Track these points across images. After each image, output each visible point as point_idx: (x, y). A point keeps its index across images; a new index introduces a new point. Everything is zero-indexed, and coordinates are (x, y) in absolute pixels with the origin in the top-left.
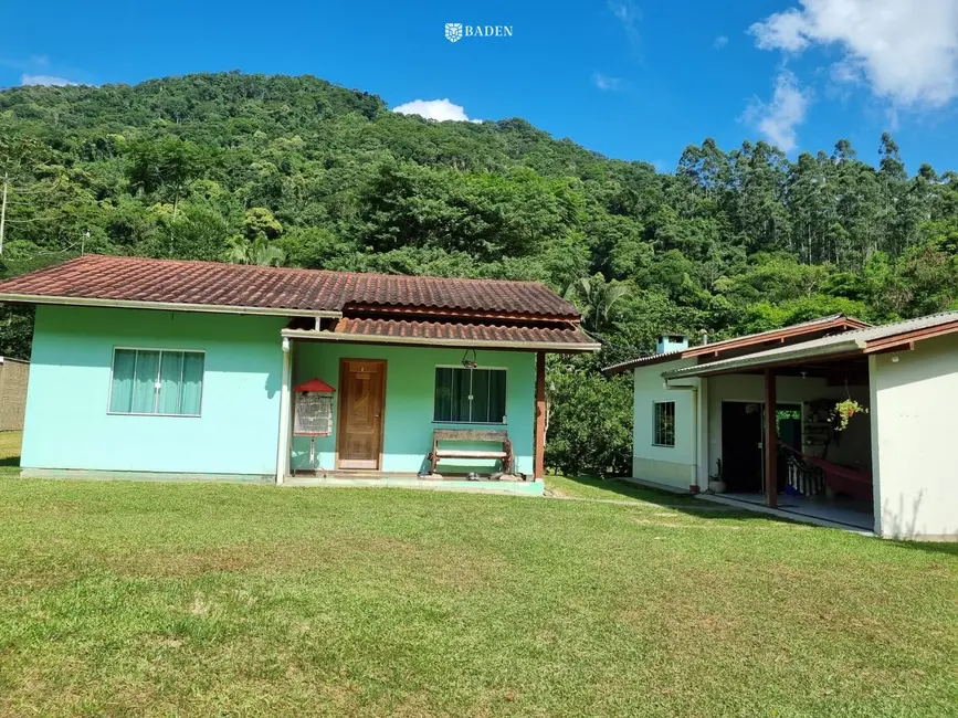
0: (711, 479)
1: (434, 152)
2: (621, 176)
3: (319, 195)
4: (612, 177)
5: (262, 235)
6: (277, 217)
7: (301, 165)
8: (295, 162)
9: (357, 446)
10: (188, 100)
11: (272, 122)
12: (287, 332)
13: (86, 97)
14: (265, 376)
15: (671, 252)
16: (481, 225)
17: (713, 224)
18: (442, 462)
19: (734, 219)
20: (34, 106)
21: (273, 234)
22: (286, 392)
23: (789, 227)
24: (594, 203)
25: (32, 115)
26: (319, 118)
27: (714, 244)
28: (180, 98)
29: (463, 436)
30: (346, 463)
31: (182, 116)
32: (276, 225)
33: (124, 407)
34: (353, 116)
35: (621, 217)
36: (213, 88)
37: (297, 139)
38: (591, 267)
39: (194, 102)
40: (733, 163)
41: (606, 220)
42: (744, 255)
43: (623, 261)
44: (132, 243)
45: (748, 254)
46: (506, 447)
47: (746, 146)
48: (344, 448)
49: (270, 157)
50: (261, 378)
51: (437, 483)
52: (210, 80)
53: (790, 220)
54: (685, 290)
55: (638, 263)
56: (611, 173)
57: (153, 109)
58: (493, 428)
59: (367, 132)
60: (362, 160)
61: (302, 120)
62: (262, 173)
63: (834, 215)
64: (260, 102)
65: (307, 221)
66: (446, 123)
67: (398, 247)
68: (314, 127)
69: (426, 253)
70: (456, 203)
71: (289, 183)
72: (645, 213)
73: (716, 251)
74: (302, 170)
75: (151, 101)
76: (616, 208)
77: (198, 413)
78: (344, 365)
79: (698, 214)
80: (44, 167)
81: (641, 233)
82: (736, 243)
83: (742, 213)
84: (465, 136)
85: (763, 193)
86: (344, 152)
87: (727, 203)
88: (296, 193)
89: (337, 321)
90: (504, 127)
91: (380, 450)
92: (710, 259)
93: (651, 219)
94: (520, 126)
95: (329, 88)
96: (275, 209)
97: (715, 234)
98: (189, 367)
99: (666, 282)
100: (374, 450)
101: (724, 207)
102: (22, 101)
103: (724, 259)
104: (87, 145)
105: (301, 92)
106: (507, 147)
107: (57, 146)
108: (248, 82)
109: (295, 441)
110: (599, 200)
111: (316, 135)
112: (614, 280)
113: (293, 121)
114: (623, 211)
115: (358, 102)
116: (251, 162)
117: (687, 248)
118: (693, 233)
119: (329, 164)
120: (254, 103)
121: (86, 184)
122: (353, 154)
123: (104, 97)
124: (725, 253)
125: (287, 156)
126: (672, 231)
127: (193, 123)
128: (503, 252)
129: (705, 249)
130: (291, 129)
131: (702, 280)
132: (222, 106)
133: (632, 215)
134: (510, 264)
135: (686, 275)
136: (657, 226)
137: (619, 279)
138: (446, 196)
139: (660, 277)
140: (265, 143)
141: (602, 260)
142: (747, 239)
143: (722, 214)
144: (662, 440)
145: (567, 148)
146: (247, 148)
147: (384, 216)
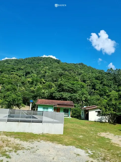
1: (68, 69)
2: (99, 72)
3: (51, 76)
5: (42, 83)
6: (44, 80)
8: (47, 71)
10: (32, 61)
11: (44, 64)
12: (54, 106)
13: (17, 61)
14: (52, 109)
15: (105, 86)
19: (116, 81)
20: (9, 62)
21: (44, 83)
25: (9, 63)
26: (50, 64)
28: (30, 61)
31: (30, 63)
32: (44, 82)
34: (56, 63)
35: (97, 80)
36: (35, 59)
37: (47, 67)
38: (92, 88)
40: (115, 72)
41: (95, 81)
42: (117, 87)
43: (97, 88)
44: (25, 85)
45: (118, 87)
46: (68, 115)
47: (117, 69)
49: (43, 70)
52: (35, 58)
54: (107, 92)
55: (99, 88)
56: (97, 72)
58: (67, 113)
59: (58, 66)
60: (57, 71)
61: (48, 64)
62: (42, 73)
65: (49, 81)
66: (70, 64)
67: (62, 92)
68: (50, 65)
69: (65, 93)
70: (68, 87)
71: (46, 74)
72: (101, 79)
73: (113, 86)
74: (48, 72)
75: (26, 61)
76: (97, 78)
78: (57, 109)
79: (110, 80)
80: (12, 73)
81: (100, 83)
82: (116, 85)
83: (117, 80)
84: (73, 66)
86: (54, 69)
87: (115, 78)
88: (47, 76)
89: (57, 106)
90: (79, 64)
92: (111, 87)
93: (102, 81)
94: (82, 64)
95: (52, 59)
96: (44, 78)
97: (112, 83)
98: (47, 108)
101: (114, 79)
102: (8, 61)
104: (17, 69)
105: (48, 59)
106: (80, 67)
107: (13, 69)
108: (40, 58)
110: (94, 77)
111: (50, 67)
114: (97, 79)
115: (57, 61)
116: (41, 71)
117: (107, 85)
118: (109, 83)
119: (52, 71)
120: (41, 61)
121: (18, 75)
122: (56, 69)
123: (19, 61)
126: (105, 83)
127: (32, 65)
129: (111, 85)
130: (47, 66)
131: (110, 91)
132: (36, 62)
133: (99, 80)
134: (74, 94)
135: (107, 90)
136: (103, 82)
137: (96, 90)
138: (67, 86)
139: (103, 90)
140: (43, 68)
141: (94, 87)
142: (118, 84)
143: (114, 80)
144: (83, 115)
145: (89, 68)
146: (40, 69)
147: (60, 88)
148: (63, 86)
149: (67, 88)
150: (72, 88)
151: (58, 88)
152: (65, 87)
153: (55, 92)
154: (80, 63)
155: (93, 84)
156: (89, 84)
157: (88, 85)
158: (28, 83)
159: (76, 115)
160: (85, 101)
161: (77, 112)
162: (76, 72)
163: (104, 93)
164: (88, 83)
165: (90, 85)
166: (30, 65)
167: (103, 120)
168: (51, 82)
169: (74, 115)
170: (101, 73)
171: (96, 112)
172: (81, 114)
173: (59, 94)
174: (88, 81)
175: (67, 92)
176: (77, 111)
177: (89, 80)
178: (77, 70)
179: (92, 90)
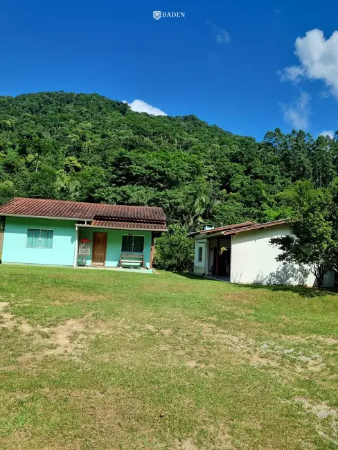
0: (209, 271)
1: (152, 131)
2: (239, 143)
3: (99, 151)
4: (235, 144)
5: (72, 169)
6: (79, 162)
7: (90, 136)
8: (88, 135)
9: (98, 258)
10: (39, 104)
11: (78, 115)
12: (77, 225)
14: (71, 237)
15: (257, 180)
16: (158, 177)
17: (277, 168)
18: (123, 264)
19: (288, 166)
21: (77, 169)
22: (77, 242)
23: (311, 170)
24: (224, 157)
26: (100, 114)
27: (278, 177)
28: (35, 104)
29: (130, 256)
30: (94, 263)
31: (36, 112)
32: (79, 165)
33: (30, 245)
34: (116, 113)
35: (236, 164)
36: (51, 99)
37: (89, 124)
38: (221, 187)
39: (42, 105)
40: (288, 139)
41: (229, 165)
42: (290, 182)
43: (236, 184)
44: (14, 172)
45: (292, 182)
46: (142, 259)
47: (294, 132)
48: (94, 259)
49: (76, 133)
50: (70, 238)
51: (121, 269)
52: (49, 94)
53: (312, 167)
54: (262, 198)
55: (242, 185)
56: (234, 142)
57: (23, 108)
58: (139, 254)
59: (121, 121)
60: (119, 135)
61: (92, 115)
62: (73, 140)
63: (331, 165)
64: (72, 106)
65: (93, 163)
66: (159, 117)
67: (124, 184)
68: (97, 118)
69: (135, 187)
70: (148, 168)
71: (86, 144)
72: (248, 162)
73: (278, 180)
74: (91, 139)
75: (22, 105)
76: (234, 159)
77: (51, 247)
78: (95, 234)
79: (271, 163)
81: (245, 171)
82: (287, 177)
83: (292, 162)
84: (167, 123)
85: (301, 154)
86: (111, 130)
87: (285, 158)
88: (88, 150)
89: (91, 222)
90: (185, 119)
91: (105, 260)
92: (275, 184)
93: (249, 165)
94: (193, 118)
95: (104, 99)
96: (78, 157)
97: (278, 172)
98: (49, 234)
99: (254, 194)
100: (103, 260)
101: (282, 160)
103: (282, 184)
105: (92, 101)
106: (187, 128)
108: (67, 96)
109: (79, 257)
110: (227, 155)
111: (98, 122)
112: (231, 193)
113: (88, 115)
114: (237, 161)
115: (118, 106)
116: (68, 135)
117: (264, 178)
118: (268, 172)
119: (103, 136)
120: (70, 106)
122: (115, 131)
124: (282, 181)
125: (85, 133)
126: (258, 170)
127: (42, 115)
128: (166, 187)
129: (273, 178)
130: (87, 119)
131: (271, 193)
132: (55, 107)
133: (241, 163)
134: (169, 192)
135: (263, 191)
136: (252, 168)
137: (233, 192)
138: (144, 165)
139: (252, 192)
140: (75, 126)
141: (226, 183)
142: (293, 175)
143: (282, 163)
144: (200, 259)
145: (215, 129)
146: (66, 128)
147: (120, 173)
148: (130, 164)
149: (144, 171)
150: (163, 170)
151: (113, 173)
152: (136, 169)
153: (103, 184)
154: (188, 115)
155: (223, 174)
156: (211, 175)
157: (210, 177)
158: (27, 167)
159: (175, 262)
160: (204, 217)
161: (177, 252)
162: (176, 142)
163: (253, 199)
164: (210, 172)
165: (214, 178)
166: (35, 116)
167: (291, 279)
168: (100, 168)
169: (169, 262)
170: (246, 145)
171: (273, 241)
172: (193, 258)
173: (115, 192)
174: (208, 164)
175: (144, 184)
176: (176, 246)
177: (212, 164)
178: (178, 135)
179: (220, 192)
